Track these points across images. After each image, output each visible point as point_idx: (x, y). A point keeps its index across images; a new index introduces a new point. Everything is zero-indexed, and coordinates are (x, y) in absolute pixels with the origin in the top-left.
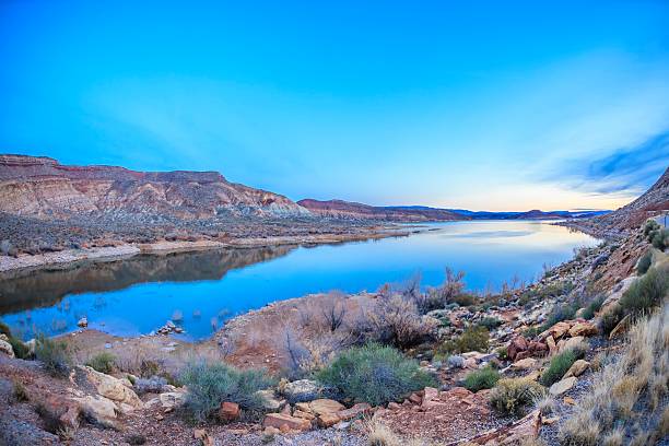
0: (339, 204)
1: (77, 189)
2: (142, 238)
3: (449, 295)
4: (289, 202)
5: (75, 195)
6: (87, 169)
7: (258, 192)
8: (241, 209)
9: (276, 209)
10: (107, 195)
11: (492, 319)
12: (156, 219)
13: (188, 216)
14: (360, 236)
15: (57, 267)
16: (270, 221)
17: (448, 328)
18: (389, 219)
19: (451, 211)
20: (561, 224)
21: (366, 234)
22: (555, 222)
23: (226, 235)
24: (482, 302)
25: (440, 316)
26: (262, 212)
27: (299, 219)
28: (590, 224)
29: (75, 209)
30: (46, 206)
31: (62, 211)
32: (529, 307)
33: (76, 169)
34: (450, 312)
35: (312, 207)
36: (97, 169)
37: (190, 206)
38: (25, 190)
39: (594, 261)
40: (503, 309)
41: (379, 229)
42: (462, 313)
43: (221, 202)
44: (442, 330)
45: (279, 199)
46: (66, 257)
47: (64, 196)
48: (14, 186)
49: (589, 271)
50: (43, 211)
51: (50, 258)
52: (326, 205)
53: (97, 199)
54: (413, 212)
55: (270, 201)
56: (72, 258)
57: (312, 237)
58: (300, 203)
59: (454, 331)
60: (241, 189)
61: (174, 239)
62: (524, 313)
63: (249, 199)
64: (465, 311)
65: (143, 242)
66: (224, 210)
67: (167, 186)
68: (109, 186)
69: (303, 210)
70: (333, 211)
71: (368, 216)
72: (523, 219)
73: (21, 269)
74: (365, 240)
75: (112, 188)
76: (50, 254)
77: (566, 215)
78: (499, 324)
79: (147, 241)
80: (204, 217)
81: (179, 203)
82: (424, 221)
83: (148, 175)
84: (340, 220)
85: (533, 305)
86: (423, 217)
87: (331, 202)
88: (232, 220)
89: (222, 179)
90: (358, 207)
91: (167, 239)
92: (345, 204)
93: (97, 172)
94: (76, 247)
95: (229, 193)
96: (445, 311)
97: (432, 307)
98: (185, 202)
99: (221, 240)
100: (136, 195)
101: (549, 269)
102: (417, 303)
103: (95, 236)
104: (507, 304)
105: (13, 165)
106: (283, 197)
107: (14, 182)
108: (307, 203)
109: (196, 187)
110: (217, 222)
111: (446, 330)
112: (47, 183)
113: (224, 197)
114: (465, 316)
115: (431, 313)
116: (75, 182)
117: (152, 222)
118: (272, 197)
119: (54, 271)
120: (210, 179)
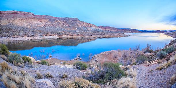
0: (109, 27)
1: (39, 21)
2: (59, 34)
4: (96, 26)
5: (38, 22)
6: (41, 16)
7: (88, 24)
8: (83, 28)
9: (93, 28)
10: (47, 23)
12: (61, 29)
13: (69, 29)
15: (35, 40)
16: (91, 31)
18: (121, 32)
19: (137, 30)
20: (165, 34)
22: (163, 33)
23: (81, 35)
26: (89, 29)
27: (99, 31)
28: (172, 34)
29: (38, 26)
30: (30, 25)
31: (35, 26)
33: (38, 16)
35: (102, 28)
36: (44, 16)
37: (70, 26)
38: (24, 20)
41: (120, 34)
43: (78, 26)
45: (93, 26)
46: (38, 38)
47: (35, 23)
48: (21, 19)
50: (30, 26)
51: (33, 38)
52: (105, 27)
53: (44, 24)
54: (128, 30)
55: (91, 26)
56: (40, 38)
57: (104, 36)
58: (99, 27)
60: (83, 23)
61: (68, 35)
63: (85, 25)
65: (59, 35)
66: (79, 28)
67: (63, 21)
68: (48, 20)
69: (99, 29)
70: (107, 29)
71: (116, 31)
72: (155, 32)
73: (25, 40)
74: (117, 37)
75: (49, 21)
76: (33, 37)
77: (166, 31)
79: (60, 35)
80: (74, 29)
81: (67, 26)
82: (131, 33)
83: (58, 18)
84: (109, 32)
86: (130, 31)
87: (106, 27)
88: (81, 31)
89: (78, 20)
90: (114, 28)
91: (66, 35)
92: (110, 28)
93: (45, 17)
94: (41, 36)
95: (80, 24)
98: (68, 25)
99: (80, 36)
100: (55, 23)
103: (46, 33)
105: (21, 14)
106: (94, 25)
107: (21, 18)
108: (100, 27)
109: (72, 22)
110: (77, 31)
112: (31, 19)
113: (79, 25)
116: (38, 19)
117: (60, 30)
118: (92, 25)
119: (34, 41)
120: (75, 20)
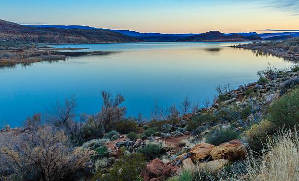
3: (107, 122)
11: (155, 146)
14: (6, 60)
17: (105, 159)
21: (12, 57)
24: (146, 128)
25: (97, 146)
28: (285, 46)
32: (199, 133)
34: (108, 141)
39: (282, 84)
40: (168, 134)
42: (122, 141)
44: (98, 163)
49: (276, 95)
59: (112, 162)
62: (192, 138)
64: (125, 139)
71: (15, 36)
74: (12, 65)
78: (163, 152)
85: (203, 130)
96: (103, 140)
97: (88, 137)
101: (224, 92)
102: (71, 133)
104: (173, 129)
111: (104, 162)
114: (125, 144)
115: (87, 144)
